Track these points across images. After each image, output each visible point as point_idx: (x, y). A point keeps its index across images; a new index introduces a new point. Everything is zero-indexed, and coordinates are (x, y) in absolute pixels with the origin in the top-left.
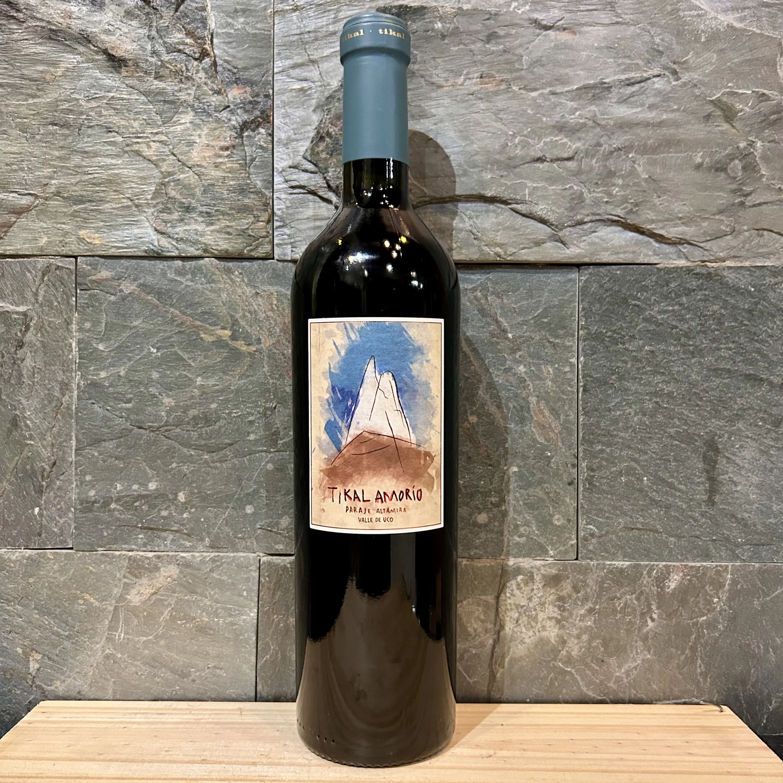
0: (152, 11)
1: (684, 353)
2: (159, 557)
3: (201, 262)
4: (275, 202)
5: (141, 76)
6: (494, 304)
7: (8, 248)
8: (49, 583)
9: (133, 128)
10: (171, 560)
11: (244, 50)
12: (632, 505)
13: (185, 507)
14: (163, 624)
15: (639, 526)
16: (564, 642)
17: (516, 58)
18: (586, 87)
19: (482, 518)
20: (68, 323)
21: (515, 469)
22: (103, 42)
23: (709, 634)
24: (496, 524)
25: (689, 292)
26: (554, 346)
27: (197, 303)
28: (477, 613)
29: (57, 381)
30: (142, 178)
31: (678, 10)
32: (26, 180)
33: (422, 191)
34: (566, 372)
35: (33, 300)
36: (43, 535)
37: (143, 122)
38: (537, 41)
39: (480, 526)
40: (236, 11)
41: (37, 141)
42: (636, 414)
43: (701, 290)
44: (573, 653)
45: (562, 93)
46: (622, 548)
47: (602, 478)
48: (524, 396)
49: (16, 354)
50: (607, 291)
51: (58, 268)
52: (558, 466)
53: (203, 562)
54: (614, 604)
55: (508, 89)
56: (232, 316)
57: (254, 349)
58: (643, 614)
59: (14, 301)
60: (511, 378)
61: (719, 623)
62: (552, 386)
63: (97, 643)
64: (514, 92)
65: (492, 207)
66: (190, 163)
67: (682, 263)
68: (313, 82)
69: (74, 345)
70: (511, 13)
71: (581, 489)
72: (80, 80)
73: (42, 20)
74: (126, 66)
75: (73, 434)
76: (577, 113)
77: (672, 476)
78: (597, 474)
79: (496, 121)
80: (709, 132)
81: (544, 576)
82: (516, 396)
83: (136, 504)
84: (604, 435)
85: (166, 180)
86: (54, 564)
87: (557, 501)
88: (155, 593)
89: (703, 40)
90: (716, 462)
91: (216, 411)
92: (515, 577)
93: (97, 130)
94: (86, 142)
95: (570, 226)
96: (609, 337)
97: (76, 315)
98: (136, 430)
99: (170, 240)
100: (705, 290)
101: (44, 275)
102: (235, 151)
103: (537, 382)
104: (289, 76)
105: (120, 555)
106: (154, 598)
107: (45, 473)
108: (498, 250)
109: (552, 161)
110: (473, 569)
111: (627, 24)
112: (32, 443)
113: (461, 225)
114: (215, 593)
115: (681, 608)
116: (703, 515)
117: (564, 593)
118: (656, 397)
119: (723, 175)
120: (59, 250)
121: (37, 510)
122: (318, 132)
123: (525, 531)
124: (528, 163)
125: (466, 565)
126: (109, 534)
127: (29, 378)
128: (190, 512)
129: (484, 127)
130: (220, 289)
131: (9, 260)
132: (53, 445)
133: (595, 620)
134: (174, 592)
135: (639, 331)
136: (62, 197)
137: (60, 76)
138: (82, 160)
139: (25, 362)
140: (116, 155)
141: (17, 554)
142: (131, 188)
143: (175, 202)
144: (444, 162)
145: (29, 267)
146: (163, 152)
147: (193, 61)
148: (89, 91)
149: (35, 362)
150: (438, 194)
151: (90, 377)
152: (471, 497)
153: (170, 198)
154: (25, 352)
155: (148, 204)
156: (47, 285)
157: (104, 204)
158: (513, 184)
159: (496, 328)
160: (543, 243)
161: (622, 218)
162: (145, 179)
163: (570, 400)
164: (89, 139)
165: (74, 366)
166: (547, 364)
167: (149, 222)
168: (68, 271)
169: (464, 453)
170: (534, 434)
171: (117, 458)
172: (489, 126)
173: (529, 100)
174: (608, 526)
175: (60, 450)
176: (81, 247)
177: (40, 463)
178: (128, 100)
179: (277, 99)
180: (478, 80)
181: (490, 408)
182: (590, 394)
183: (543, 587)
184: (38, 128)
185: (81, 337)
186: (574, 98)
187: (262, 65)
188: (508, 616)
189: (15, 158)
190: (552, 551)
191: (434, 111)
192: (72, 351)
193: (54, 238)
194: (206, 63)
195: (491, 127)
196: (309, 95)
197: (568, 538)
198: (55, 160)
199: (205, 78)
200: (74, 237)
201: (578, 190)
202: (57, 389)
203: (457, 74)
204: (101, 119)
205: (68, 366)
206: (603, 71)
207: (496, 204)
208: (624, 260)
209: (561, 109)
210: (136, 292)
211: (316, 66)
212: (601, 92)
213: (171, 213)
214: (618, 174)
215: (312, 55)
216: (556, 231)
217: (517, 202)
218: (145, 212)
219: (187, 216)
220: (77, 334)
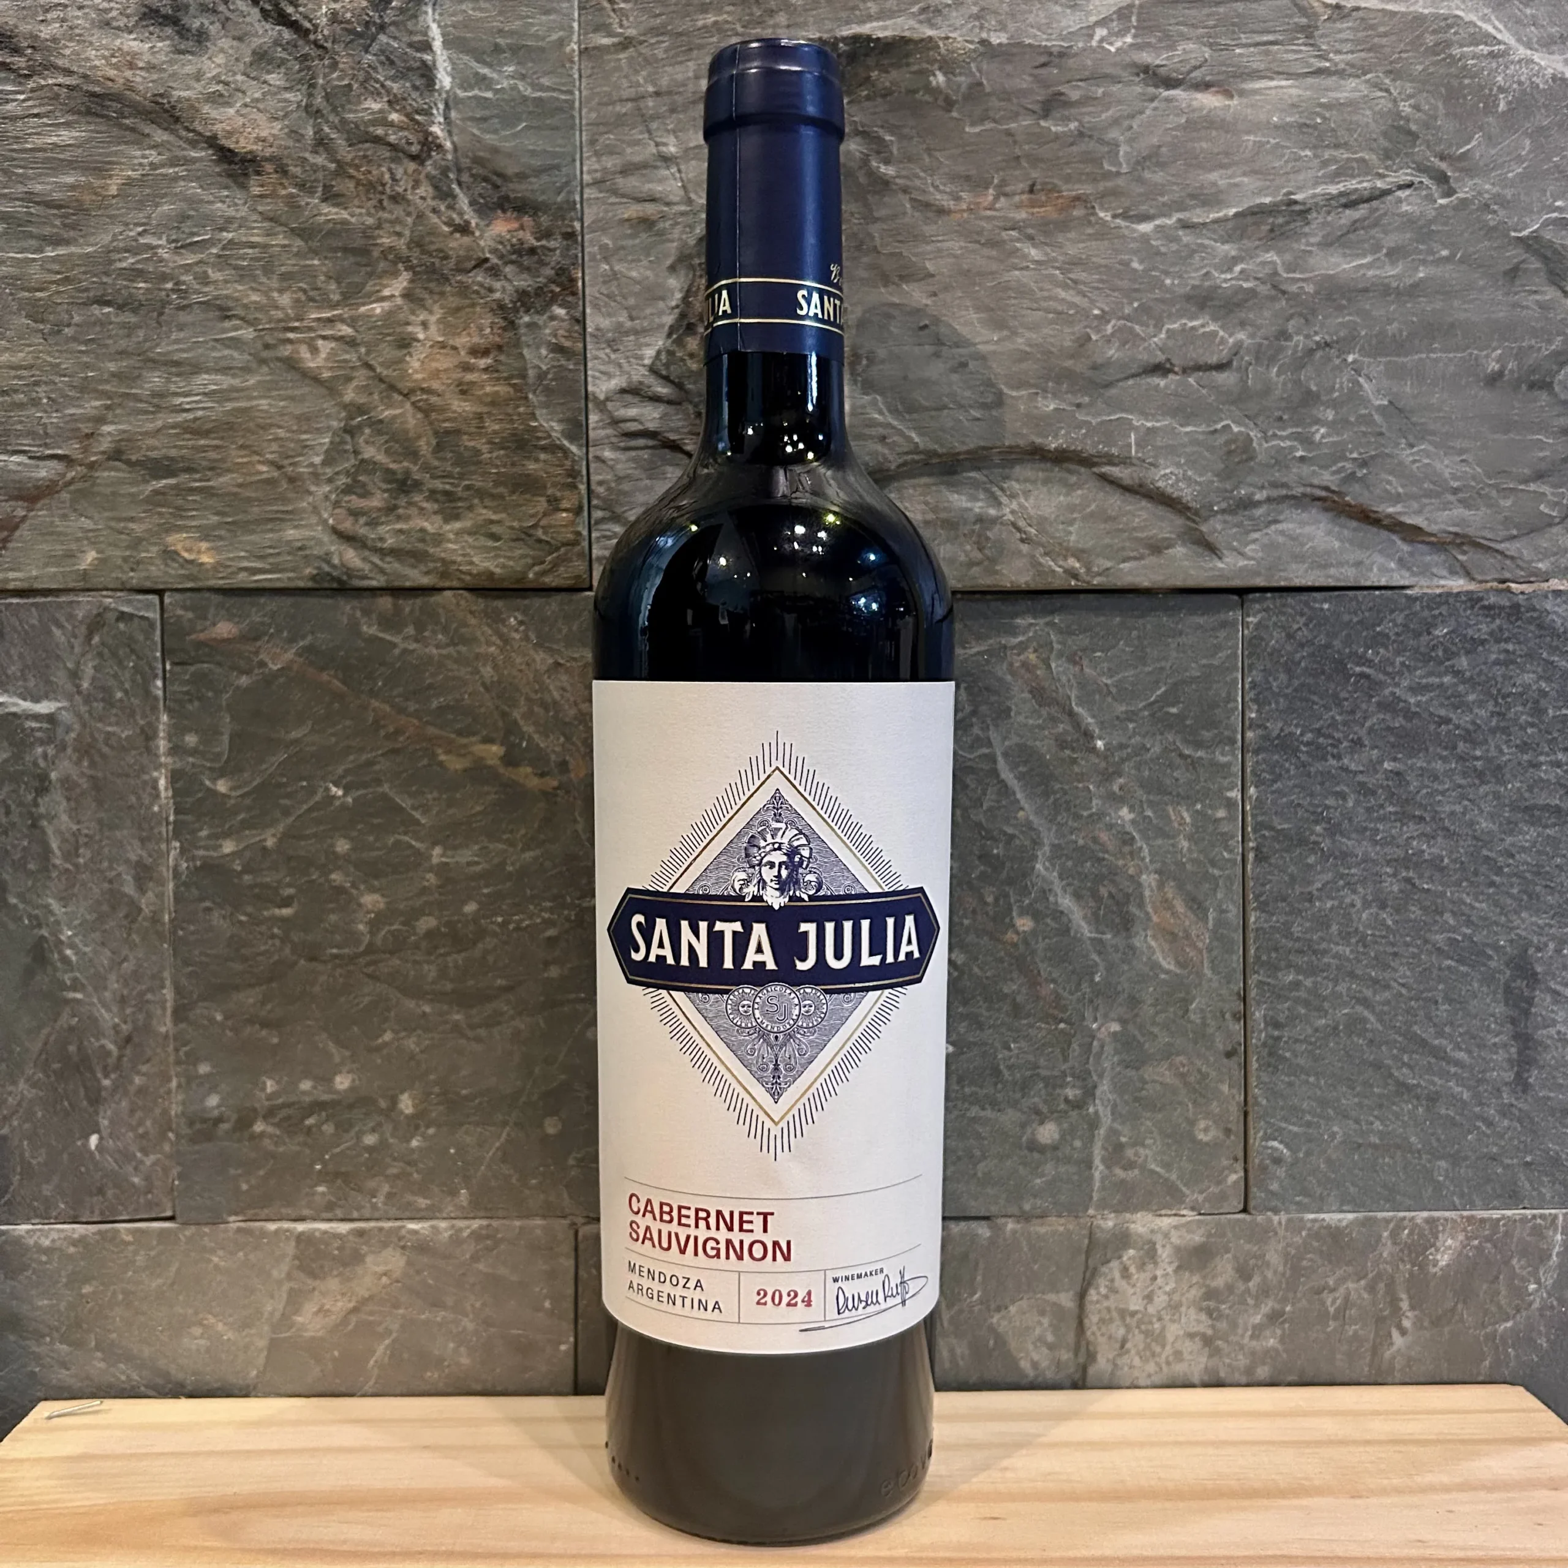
0: (314, 52)
1: (1465, 775)
2: (361, 1233)
3: (436, 598)
4: (592, 466)
5: (291, 196)
6: (1064, 679)
7: (11, 575)
8: (126, 1293)
9: (277, 308)
10: (389, 1239)
11: (515, 136)
12: (1357, 1095)
13: (415, 1123)
14: (376, 1371)
15: (1374, 1139)
17: (1105, 149)
18: (1258, 212)
19: (1048, 1133)
20: (148, 735)
21: (1115, 1027)
22: (205, 121)
23: (1517, 1356)
24: (1078, 1143)
25: (1473, 645)
26: (1193, 764)
27: (430, 686)
28: (1038, 1331)
29: (127, 861)
30: (298, 418)
31: (1448, 44)
32: (45, 426)
33: (909, 439)
34: (1217, 821)
35: (69, 687)
36: (110, 1193)
37: (301, 295)
38: (1148, 112)
39: (1042, 1149)
40: (497, 49)
41: (67, 341)
42: (1366, 904)
43: (1498, 641)
45: (1204, 224)
46: (1339, 1185)
47: (1297, 1041)
48: (1131, 871)
49: (36, 805)
50: (1302, 645)
51: (122, 616)
52: (1204, 1018)
53: (456, 1240)
54: (1323, 1303)
55: (1089, 219)
56: (504, 715)
57: (555, 783)
58: (1380, 1320)
59: (26, 688)
60: (1104, 837)
61: (1540, 1333)
62: (1190, 850)
64: (1104, 223)
65: (1057, 472)
66: (404, 386)
67: (1458, 584)
68: (668, 204)
69: (162, 783)
70: (1093, 50)
71: (1254, 1065)
72: (157, 205)
73: (68, 72)
74: (258, 173)
75: (166, 974)
76: (1238, 269)
77: (1440, 1034)
78: (1286, 1034)
79: (1065, 287)
80: (1515, 305)
81: (1178, 1250)
82: (1113, 873)
83: (310, 1121)
84: (1300, 952)
85: (355, 422)
86: (136, 1253)
87: (1200, 1093)
88: (355, 1310)
89: (1502, 106)
90: (1530, 1002)
91: (476, 918)
92: (1117, 1253)
93: (196, 315)
94: (177, 341)
95: (1223, 511)
96: (1308, 744)
97: (165, 718)
98: (303, 963)
99: (367, 553)
100: (1507, 640)
101: (91, 633)
102: (502, 358)
103: (1159, 842)
104: (615, 192)
105: (277, 1232)
106: (354, 1319)
107: (111, 1061)
108: (1072, 562)
109: (1185, 371)
110: (1029, 1239)
111: (1341, 74)
112: (79, 996)
113: (992, 512)
114: (484, 1305)
115: (1460, 1306)
116: (1505, 1111)
117: (1219, 1282)
118: (1407, 868)
119: (1544, 397)
120: (124, 577)
121: (94, 1140)
122: (683, 316)
123: (1136, 1154)
124: (1133, 376)
125: (1014, 1232)
126: (252, 1187)
127: (68, 856)
128: (423, 1135)
129: (1036, 300)
130: (477, 656)
131: (15, 601)
132: (123, 1001)
133: (1283, 1335)
134: (396, 1306)
135: (1371, 730)
136: (128, 462)
137: (114, 197)
138: (168, 380)
139: (55, 821)
140: (241, 369)
141: (54, 1235)
142: (276, 439)
143: (374, 470)
144: (955, 377)
145: (57, 615)
146: (345, 361)
147: (406, 161)
148: (178, 228)
149: (79, 822)
150: (942, 445)
151: (201, 853)
152: (1022, 1089)
153: (363, 461)
154: (55, 803)
155: (315, 476)
156: (100, 655)
157: (219, 475)
158: (1103, 422)
159: (1069, 728)
160: (1167, 548)
161: (1333, 492)
162: (308, 419)
163: (1229, 878)
164: (182, 335)
165: (164, 830)
166: (1178, 804)
167: (319, 514)
168: (145, 624)
169: (1006, 995)
170: (1154, 953)
171: (265, 1024)
172: (1050, 298)
173: (1134, 239)
174: (1310, 1141)
175: (140, 1010)
176: (173, 572)
177: (98, 1040)
178: (265, 247)
179: (591, 241)
180: (1025, 197)
181: (1060, 900)
182: (1270, 865)
183: (1176, 1271)
184: (68, 312)
185: (178, 765)
186: (1230, 236)
187: (557, 167)
188: (1103, 1335)
189: (20, 378)
190: (1194, 1196)
191: (930, 266)
192: (158, 796)
193: (111, 552)
194: (434, 165)
195: (1055, 298)
196: (661, 233)
197: (1224, 1169)
198: (107, 382)
199: (434, 198)
200: (155, 549)
201: (1240, 432)
202: (129, 878)
203: (979, 184)
204: (206, 289)
205: (152, 828)
206: (1292, 176)
207: (1065, 465)
208: (1338, 580)
209: (1203, 259)
210: (295, 667)
211: (674, 170)
212: (1288, 223)
213: (366, 494)
214: (1324, 398)
215: (665, 144)
216: (1194, 521)
217: (1111, 460)
218: (310, 493)
219: (402, 501)
220: (169, 760)
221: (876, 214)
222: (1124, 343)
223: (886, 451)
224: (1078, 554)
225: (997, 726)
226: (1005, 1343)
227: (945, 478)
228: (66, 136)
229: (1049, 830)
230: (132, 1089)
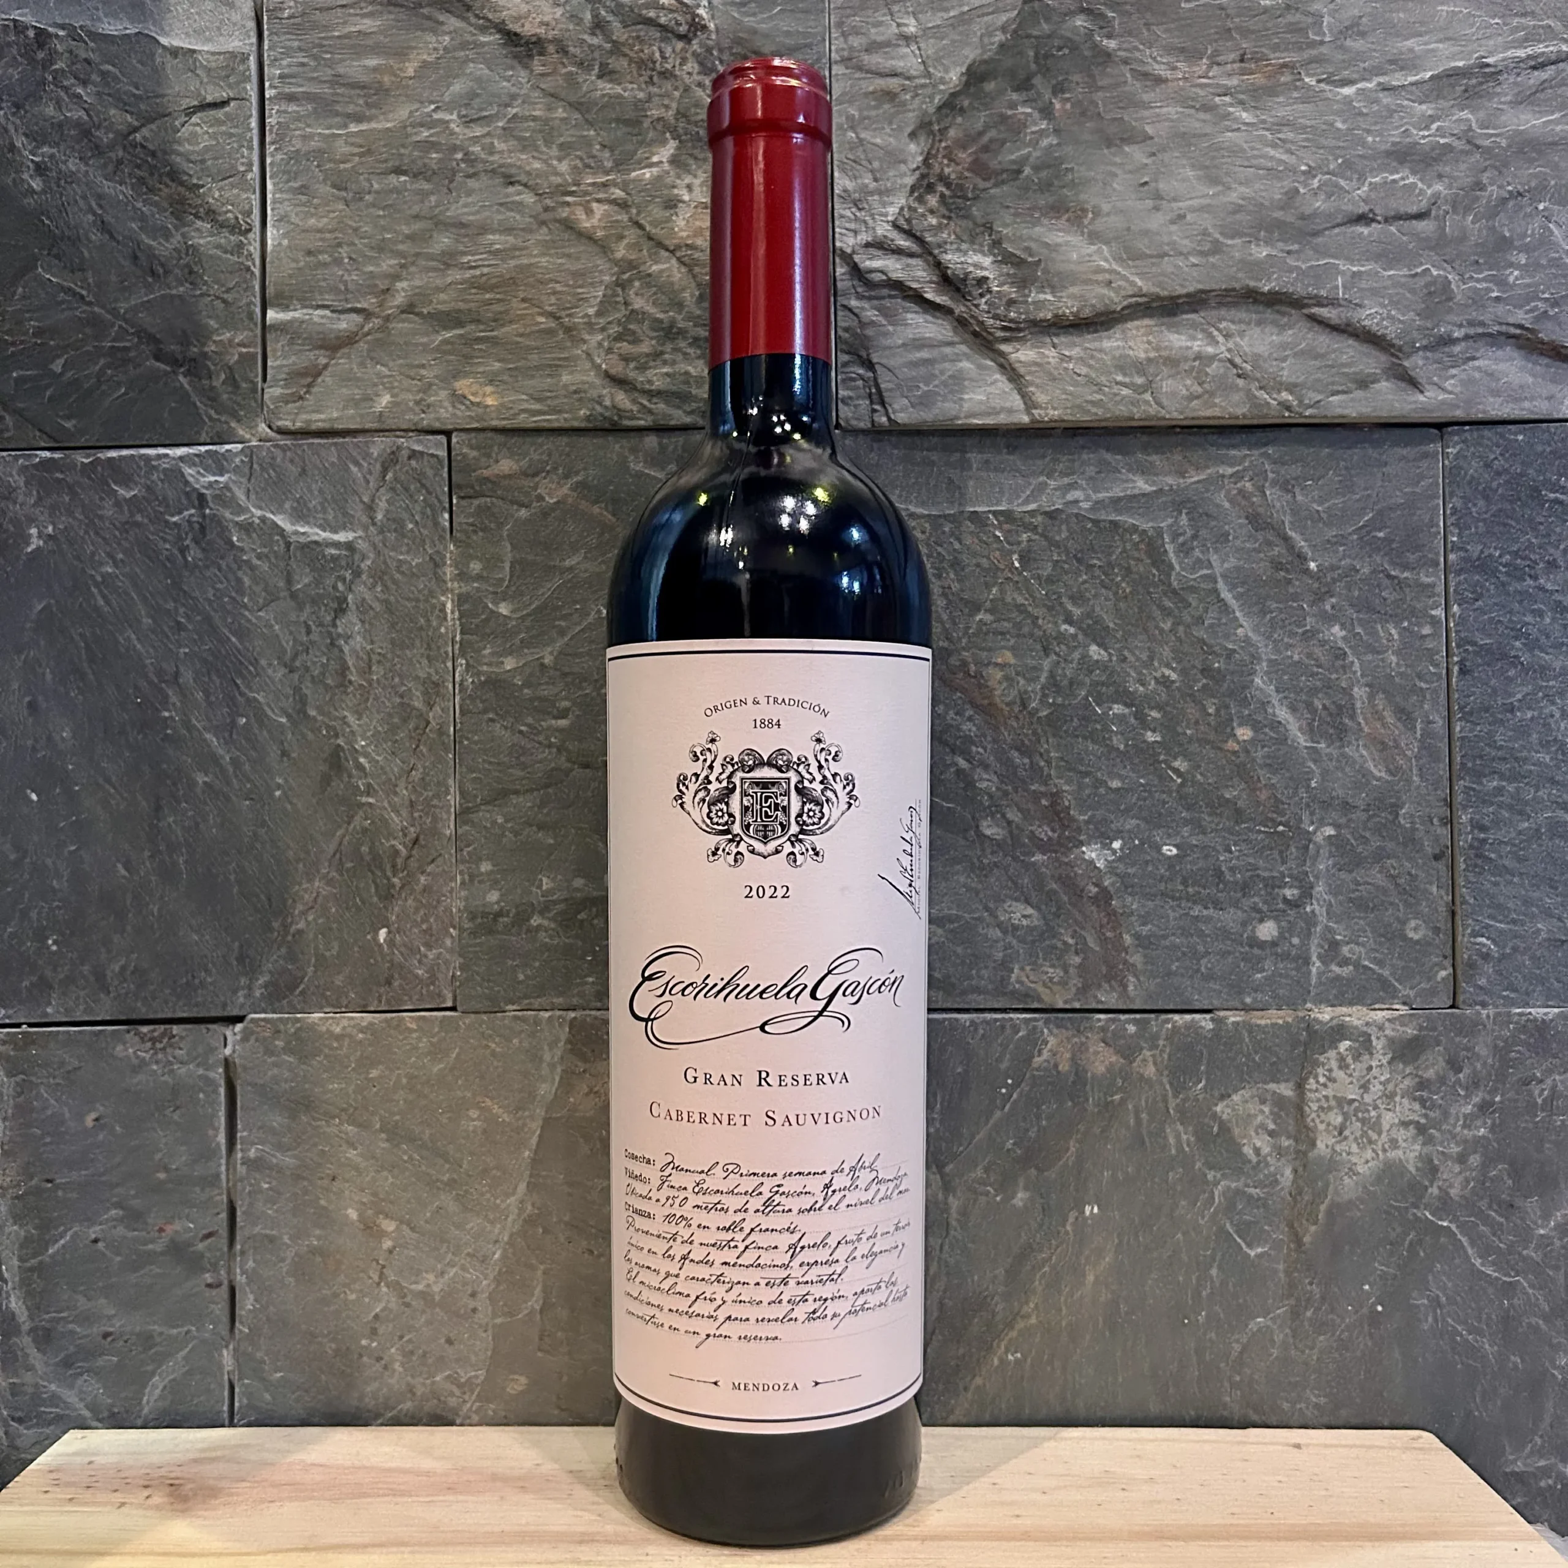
4: (840, 313)
5: (571, 73)
6: (1278, 505)
7: (316, 416)
8: (411, 1077)
9: (557, 174)
11: (771, 18)
16: (1433, 1171)
17: (1310, 20)
18: (1452, 75)
19: (1267, 930)
20: (436, 563)
21: (1330, 831)
22: (495, 8)
24: (1296, 941)
26: (1400, 584)
28: (1260, 1118)
29: (417, 678)
30: (575, 274)
32: (345, 283)
33: (1133, 284)
34: (1424, 637)
35: (365, 519)
36: (396, 984)
37: (578, 162)
39: (1262, 945)
41: (367, 207)
44: (1453, 1192)
45: (1403, 87)
46: (1542, 981)
47: (1502, 843)
48: (1344, 685)
49: (335, 626)
50: (1499, 474)
51: (413, 454)
52: (1413, 823)
54: (1530, 1094)
55: (1296, 83)
59: (326, 520)
60: (1318, 652)
62: (1398, 664)
63: (508, 1195)
64: (1309, 87)
65: (1269, 314)
66: (671, 243)
68: (908, 78)
69: (449, 606)
71: (1461, 866)
72: (450, 84)
74: (541, 54)
75: (451, 782)
76: (1434, 126)
78: (1491, 837)
79: (1274, 146)
81: (1391, 1041)
82: (1328, 685)
83: (580, 917)
84: (1504, 759)
85: (626, 276)
86: (419, 1039)
87: (1410, 894)
92: (1334, 1045)
93: (485, 181)
94: (465, 206)
95: (1425, 348)
96: (1506, 565)
97: (452, 547)
98: (577, 772)
99: (636, 395)
101: (385, 471)
103: (1370, 657)
104: (860, 68)
105: (550, 1018)
107: (399, 861)
108: (1285, 396)
109: (1387, 220)
110: (1250, 1032)
112: (371, 800)
113: (1210, 350)
117: (1430, 1074)
120: (416, 418)
121: (383, 934)
122: (923, 176)
123: (1351, 951)
124: (1338, 225)
125: (1236, 1023)
126: (527, 977)
127: (362, 673)
129: (1248, 159)
131: (317, 441)
132: (411, 806)
133: (1493, 1124)
136: (417, 314)
137: (411, 78)
138: (457, 241)
139: (352, 642)
140: (523, 230)
141: (345, 1023)
142: (554, 293)
143: (644, 320)
144: (1174, 228)
145: (355, 454)
146: (617, 221)
147: (674, 41)
148: (467, 105)
149: (372, 642)
150: (1163, 289)
151: (485, 668)
152: (1243, 889)
153: (633, 311)
154: (351, 623)
155: (590, 326)
156: (393, 489)
157: (503, 325)
158: (1312, 267)
159: (1284, 551)
160: (1373, 382)
161: (1527, 329)
162: (583, 275)
163: (1435, 691)
164: (470, 200)
165: (450, 649)
166: (1387, 621)
167: (592, 361)
168: (433, 461)
169: (1228, 800)
170: (1365, 761)
171: (541, 827)
172: (1261, 157)
173: (1338, 102)
174: (1516, 937)
175: (427, 814)
176: (459, 413)
177: (388, 840)
178: (546, 121)
179: (839, 111)
180: (1236, 66)
181: (1277, 712)
182: (1474, 678)
183: (1389, 1063)
184: (369, 180)
185: (464, 590)
186: (1427, 96)
187: (809, 46)
188: (1322, 1122)
189: (322, 240)
190: (1405, 991)
191: (1149, 130)
192: (445, 619)
193: (404, 396)
194: (701, 45)
195: (1264, 156)
196: (904, 104)
197: (1436, 965)
198: (402, 242)
199: (699, 73)
200: (443, 394)
201: (1439, 276)
202: (418, 694)
203: (1192, 55)
204: (491, 159)
205: (439, 648)
206: (1483, 42)
207: (1277, 308)
208: (1532, 412)
209: (1402, 118)
210: (570, 500)
211: (914, 47)
212: (1481, 83)
213: (636, 341)
214: (1516, 243)
215: (906, 25)
216: (1398, 357)
217: (1320, 302)
218: (584, 341)
219: (668, 347)
220: (456, 585)
221: (1100, 84)
222: (1329, 196)
223: (1112, 294)
224: (1291, 388)
225: (1216, 550)
226: (1229, 1130)
227: (1166, 320)
228: (368, 24)
229: (1266, 646)
230: (418, 888)
